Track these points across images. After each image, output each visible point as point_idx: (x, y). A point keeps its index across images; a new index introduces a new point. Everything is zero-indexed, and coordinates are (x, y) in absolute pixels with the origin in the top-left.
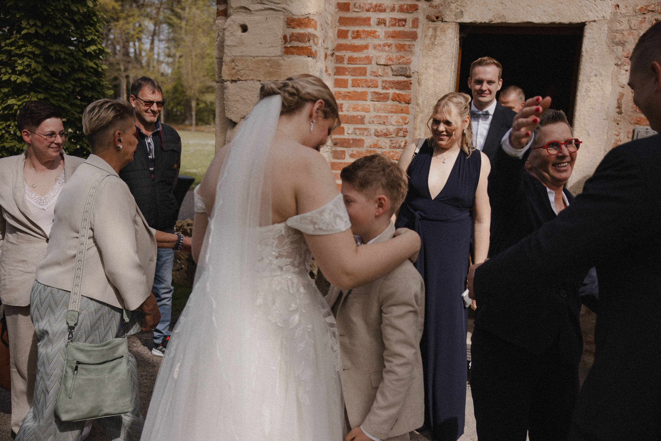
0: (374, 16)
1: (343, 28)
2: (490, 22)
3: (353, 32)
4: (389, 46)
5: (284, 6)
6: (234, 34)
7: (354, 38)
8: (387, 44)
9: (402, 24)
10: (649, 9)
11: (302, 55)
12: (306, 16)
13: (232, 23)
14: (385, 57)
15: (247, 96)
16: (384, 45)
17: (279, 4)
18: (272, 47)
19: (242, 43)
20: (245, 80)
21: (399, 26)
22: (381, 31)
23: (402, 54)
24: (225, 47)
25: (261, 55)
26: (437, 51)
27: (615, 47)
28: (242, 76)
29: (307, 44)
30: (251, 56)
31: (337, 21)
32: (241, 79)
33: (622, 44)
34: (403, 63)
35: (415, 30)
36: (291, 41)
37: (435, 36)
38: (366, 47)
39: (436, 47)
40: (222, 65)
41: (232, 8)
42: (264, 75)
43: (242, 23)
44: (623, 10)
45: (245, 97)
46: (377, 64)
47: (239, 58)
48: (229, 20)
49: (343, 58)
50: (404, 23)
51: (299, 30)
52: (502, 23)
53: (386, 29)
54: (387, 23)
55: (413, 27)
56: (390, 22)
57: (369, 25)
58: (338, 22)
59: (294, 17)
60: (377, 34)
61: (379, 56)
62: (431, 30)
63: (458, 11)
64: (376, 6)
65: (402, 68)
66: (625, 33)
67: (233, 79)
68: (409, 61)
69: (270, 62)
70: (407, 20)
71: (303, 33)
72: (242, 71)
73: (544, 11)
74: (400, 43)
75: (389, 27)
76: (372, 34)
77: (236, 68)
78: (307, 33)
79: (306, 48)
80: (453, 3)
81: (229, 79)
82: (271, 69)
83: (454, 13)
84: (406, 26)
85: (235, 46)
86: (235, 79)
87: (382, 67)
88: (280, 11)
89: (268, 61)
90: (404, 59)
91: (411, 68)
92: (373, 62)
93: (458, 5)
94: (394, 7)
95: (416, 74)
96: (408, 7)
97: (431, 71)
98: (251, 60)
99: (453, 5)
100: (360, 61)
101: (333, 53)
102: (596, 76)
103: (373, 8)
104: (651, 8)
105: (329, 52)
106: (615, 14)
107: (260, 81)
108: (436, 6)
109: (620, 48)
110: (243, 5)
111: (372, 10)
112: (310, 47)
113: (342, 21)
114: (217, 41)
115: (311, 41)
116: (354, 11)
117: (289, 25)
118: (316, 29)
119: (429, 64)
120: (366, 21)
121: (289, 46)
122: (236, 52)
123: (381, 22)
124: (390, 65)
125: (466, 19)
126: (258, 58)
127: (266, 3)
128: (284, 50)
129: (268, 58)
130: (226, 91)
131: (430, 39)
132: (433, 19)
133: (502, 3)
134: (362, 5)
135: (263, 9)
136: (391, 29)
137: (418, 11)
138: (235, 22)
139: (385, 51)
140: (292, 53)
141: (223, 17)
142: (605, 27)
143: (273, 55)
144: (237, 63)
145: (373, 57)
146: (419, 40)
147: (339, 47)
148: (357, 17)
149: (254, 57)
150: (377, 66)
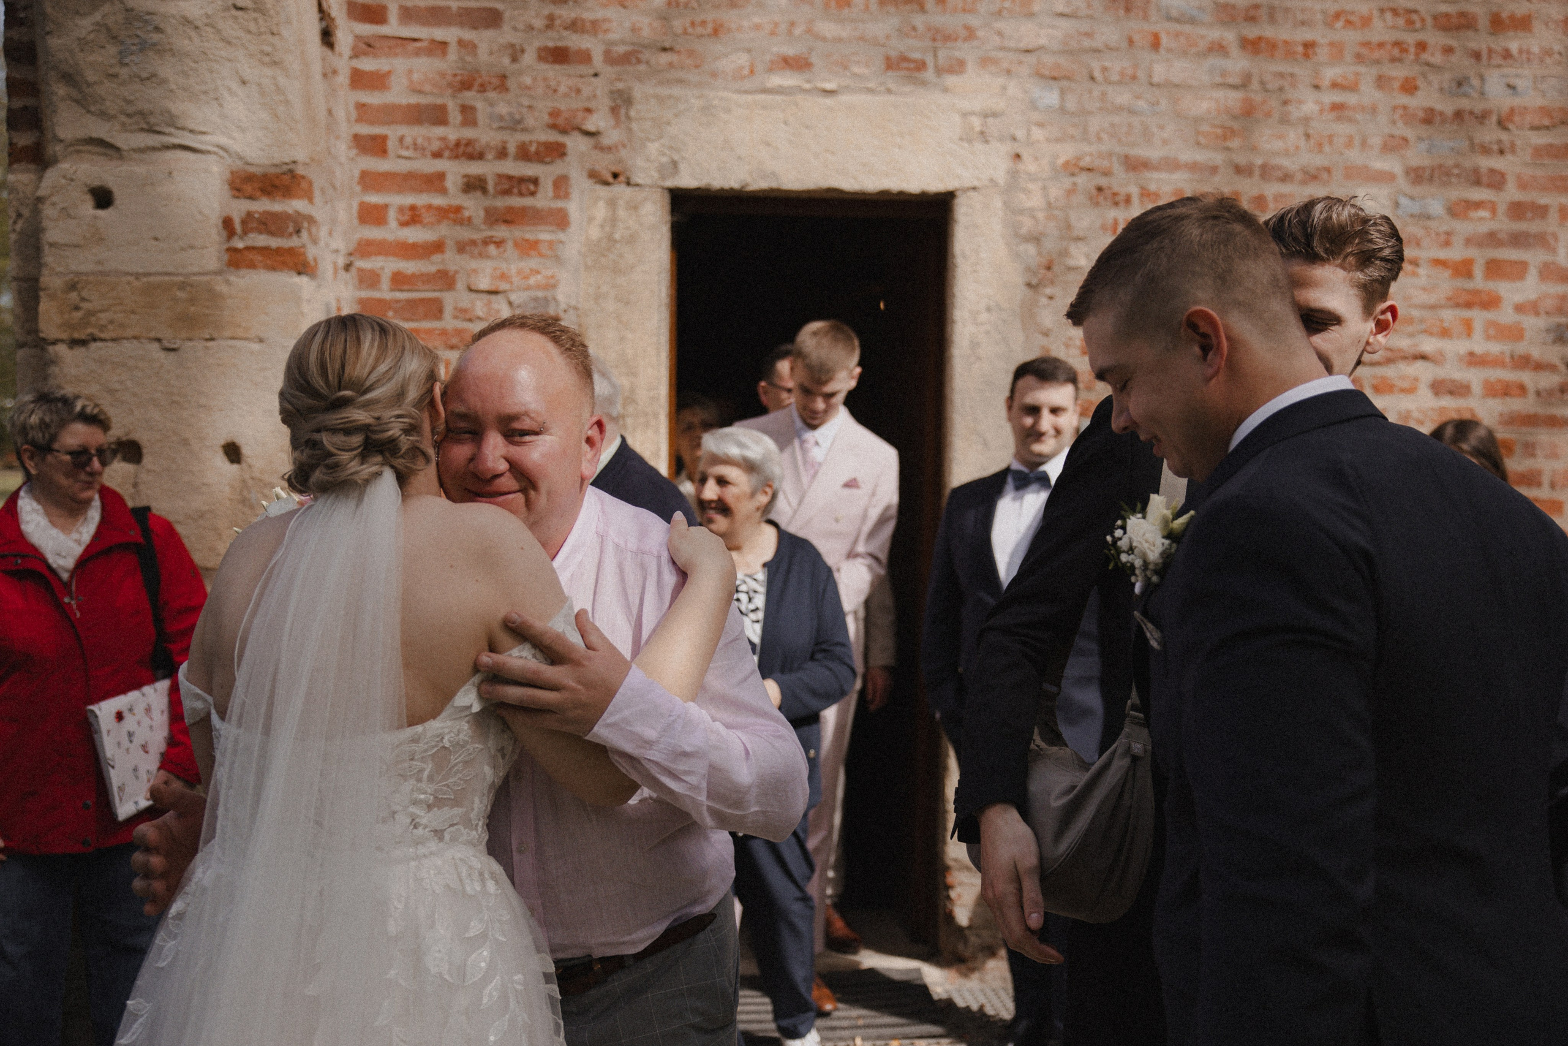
0: (455, 171)
1: (374, 199)
2: (743, 187)
3: (401, 209)
4: (499, 244)
5: (223, 140)
6: (71, 212)
7: (404, 224)
8: (494, 239)
9: (528, 189)
10: (1082, 164)
11: (281, 270)
12: (285, 168)
13: (63, 181)
14: (488, 271)
15: (121, 382)
16: (486, 242)
17: (204, 133)
18: (192, 247)
19: (98, 238)
20: (114, 340)
21: (521, 194)
22: (473, 206)
23: (533, 263)
24: (46, 248)
25: (161, 270)
26: (621, 256)
27: (1022, 248)
28: (102, 328)
29: (294, 242)
30: (127, 274)
31: (356, 180)
32: (103, 335)
33: (1036, 239)
34: (538, 287)
35: (559, 204)
36: (245, 232)
37: (613, 221)
38: (438, 247)
39: (618, 246)
40: (36, 300)
41: (61, 141)
42: (170, 326)
43: (97, 183)
44: (1029, 165)
45: (117, 386)
46: (471, 290)
47: (91, 278)
48: (51, 176)
49: (378, 275)
50: (532, 187)
51: (263, 205)
52: (772, 190)
53: (488, 202)
54: (491, 186)
55: (557, 197)
56: (496, 184)
57: (443, 191)
58: (359, 183)
59: (252, 169)
60: (467, 214)
61: (475, 271)
62: (601, 204)
63: (664, 160)
64: (458, 144)
65: (536, 299)
66: (1040, 215)
67: (76, 335)
68: (552, 281)
69: (188, 289)
70: (542, 180)
71: (281, 213)
72: (102, 315)
73: (864, 165)
74: (529, 236)
75: (494, 197)
76: (452, 214)
77: (85, 305)
78: (290, 211)
79: (291, 251)
80: (653, 141)
81: (64, 336)
82: (192, 309)
83: (656, 165)
84: (539, 195)
85: (77, 246)
86: (83, 337)
87: (485, 297)
88: (209, 152)
89: (182, 286)
90: (539, 277)
91: (560, 297)
92: (460, 285)
93: (663, 146)
94: (504, 148)
95: (571, 312)
96: (542, 149)
97: (610, 305)
98: (129, 283)
99: (649, 144)
100: (423, 282)
101: (349, 262)
102: (989, 309)
103: (452, 150)
104: (1086, 162)
105: (341, 261)
106: (1014, 174)
107: (159, 340)
108: (610, 149)
109: (1031, 249)
110: (95, 135)
111: (447, 153)
112: (302, 250)
113: (370, 181)
114: (14, 230)
115: (304, 234)
116: (400, 157)
117: (238, 190)
118: (311, 200)
119: (604, 289)
120: (435, 182)
121: (240, 245)
122: (83, 263)
123: (474, 185)
124: (504, 292)
125: (687, 180)
126: (151, 279)
127: (167, 130)
128: (226, 257)
129: (181, 279)
130: (54, 370)
131: (602, 226)
132: (604, 178)
133: (768, 144)
134: (420, 141)
135: (159, 145)
136: (501, 203)
137: (565, 158)
138: (72, 180)
139: (488, 257)
140: (252, 266)
141: (32, 167)
142: (998, 203)
143: (196, 269)
144: (84, 294)
145: (456, 272)
146: (573, 228)
147: (365, 249)
148: (409, 172)
149: (137, 276)
150: (473, 295)
